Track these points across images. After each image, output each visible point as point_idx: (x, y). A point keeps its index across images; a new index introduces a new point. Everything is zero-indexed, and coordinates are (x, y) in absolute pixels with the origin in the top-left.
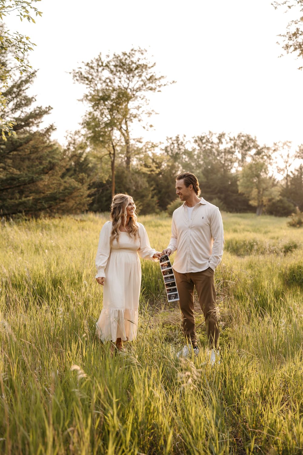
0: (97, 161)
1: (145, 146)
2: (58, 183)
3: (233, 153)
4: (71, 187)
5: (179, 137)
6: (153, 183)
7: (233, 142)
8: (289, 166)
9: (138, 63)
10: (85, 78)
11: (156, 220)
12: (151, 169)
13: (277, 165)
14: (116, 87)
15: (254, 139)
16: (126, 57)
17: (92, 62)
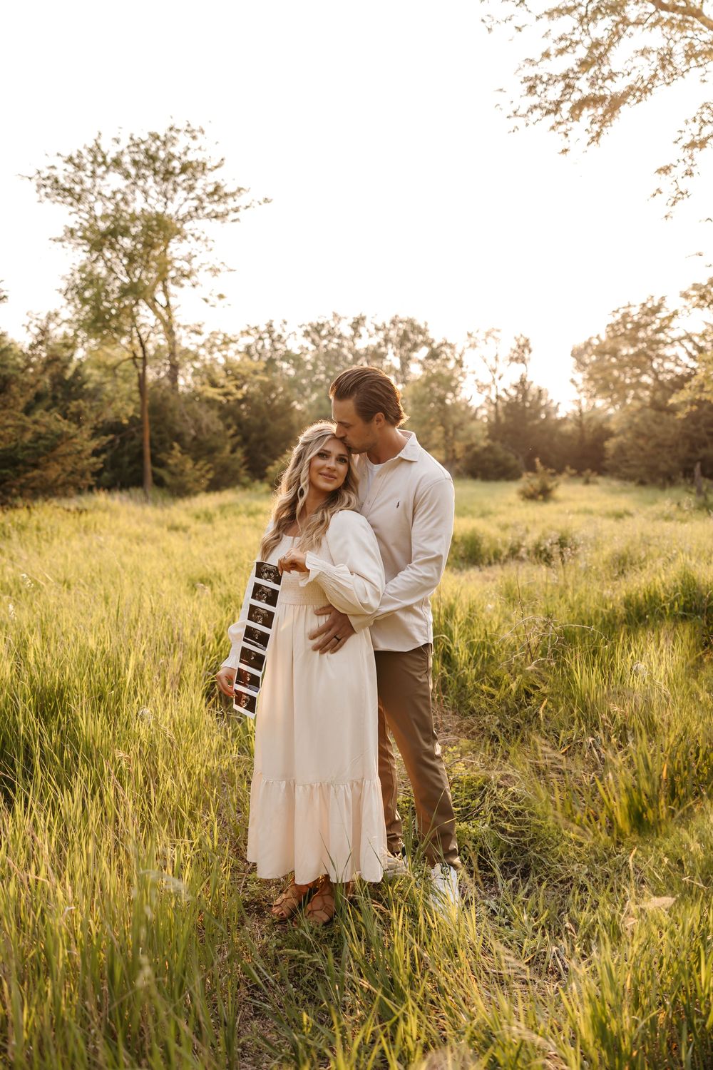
0: (106, 375)
1: (209, 340)
2: (17, 427)
3: (383, 356)
4: (52, 433)
5: (274, 324)
6: (230, 420)
7: (381, 334)
8: (500, 378)
9: (184, 159)
10: (64, 190)
11: (247, 501)
12: (225, 390)
13: (475, 377)
14: (138, 212)
15: (423, 327)
16: (158, 143)
17: (80, 155)
